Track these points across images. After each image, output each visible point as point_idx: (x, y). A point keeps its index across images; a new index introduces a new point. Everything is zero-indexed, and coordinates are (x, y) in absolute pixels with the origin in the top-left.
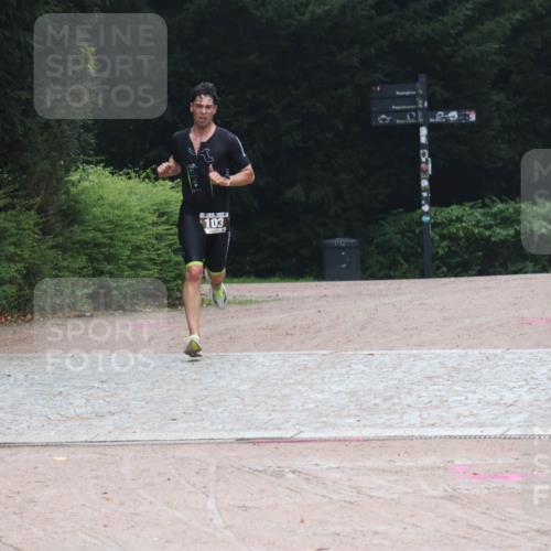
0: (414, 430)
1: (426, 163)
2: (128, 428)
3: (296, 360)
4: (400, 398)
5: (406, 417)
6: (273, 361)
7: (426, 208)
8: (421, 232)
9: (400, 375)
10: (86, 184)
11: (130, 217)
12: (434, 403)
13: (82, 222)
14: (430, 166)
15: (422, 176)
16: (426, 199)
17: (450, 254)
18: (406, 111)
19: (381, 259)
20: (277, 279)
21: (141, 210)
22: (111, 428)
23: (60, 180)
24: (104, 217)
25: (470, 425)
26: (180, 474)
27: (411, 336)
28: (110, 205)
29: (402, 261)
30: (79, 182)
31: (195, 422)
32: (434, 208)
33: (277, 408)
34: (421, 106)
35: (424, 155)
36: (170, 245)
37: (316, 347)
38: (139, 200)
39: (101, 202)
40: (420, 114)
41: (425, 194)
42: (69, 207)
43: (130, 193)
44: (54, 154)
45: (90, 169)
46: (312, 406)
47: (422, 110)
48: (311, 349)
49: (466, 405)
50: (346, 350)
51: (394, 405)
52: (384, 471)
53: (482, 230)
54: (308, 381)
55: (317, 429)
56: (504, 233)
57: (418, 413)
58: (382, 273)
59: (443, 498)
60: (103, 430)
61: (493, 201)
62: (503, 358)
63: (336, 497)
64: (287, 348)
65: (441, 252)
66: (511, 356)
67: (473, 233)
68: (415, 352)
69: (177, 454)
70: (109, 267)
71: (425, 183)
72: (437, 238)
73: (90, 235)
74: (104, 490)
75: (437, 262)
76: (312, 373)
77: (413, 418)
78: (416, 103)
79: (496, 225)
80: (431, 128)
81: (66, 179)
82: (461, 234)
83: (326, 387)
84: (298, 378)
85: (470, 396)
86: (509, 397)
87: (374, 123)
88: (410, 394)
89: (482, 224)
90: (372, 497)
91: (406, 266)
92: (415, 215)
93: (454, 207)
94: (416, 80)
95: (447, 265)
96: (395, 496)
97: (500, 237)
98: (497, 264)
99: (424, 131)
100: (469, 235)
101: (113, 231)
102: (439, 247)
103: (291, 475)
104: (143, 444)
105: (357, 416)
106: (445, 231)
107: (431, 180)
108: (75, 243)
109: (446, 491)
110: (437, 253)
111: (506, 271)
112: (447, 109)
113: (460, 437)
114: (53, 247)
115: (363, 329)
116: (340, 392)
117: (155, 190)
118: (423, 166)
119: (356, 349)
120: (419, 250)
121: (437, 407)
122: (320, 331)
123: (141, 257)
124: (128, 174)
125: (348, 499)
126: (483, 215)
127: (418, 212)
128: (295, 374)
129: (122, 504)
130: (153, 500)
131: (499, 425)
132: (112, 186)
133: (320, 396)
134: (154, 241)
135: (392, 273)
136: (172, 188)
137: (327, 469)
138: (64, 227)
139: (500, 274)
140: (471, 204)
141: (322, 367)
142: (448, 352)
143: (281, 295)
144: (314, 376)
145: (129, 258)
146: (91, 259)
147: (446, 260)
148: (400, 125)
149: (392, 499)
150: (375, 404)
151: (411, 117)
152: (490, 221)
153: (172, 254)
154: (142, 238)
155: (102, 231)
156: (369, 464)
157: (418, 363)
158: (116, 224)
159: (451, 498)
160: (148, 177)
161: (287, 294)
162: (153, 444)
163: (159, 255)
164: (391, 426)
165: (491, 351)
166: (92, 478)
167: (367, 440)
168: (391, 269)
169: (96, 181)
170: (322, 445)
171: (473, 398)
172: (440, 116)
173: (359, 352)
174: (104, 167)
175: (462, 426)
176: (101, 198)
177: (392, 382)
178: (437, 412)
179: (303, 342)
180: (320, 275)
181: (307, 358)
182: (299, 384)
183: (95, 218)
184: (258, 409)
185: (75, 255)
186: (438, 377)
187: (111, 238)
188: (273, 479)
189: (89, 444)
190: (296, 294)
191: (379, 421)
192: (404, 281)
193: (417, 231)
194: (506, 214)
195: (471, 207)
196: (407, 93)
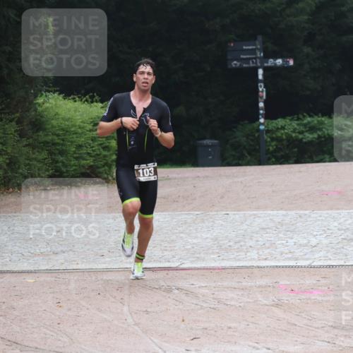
0: (254, 262)
1: (262, 92)
2: (74, 261)
3: (180, 218)
4: (245, 242)
5: (248, 254)
6: (165, 218)
7: (262, 120)
8: (259, 136)
9: (246, 227)
10: (48, 105)
11: (75, 126)
12: (267, 245)
13: (45, 130)
14: (264, 93)
15: (260, 99)
16: (262, 114)
17: (278, 150)
18: (250, 59)
19: (234, 153)
20: (168, 166)
21: (82, 122)
22: (63, 261)
23: (31, 103)
24: (59, 126)
25: (289, 259)
26: (106, 291)
27: (252, 202)
28: (63, 119)
29: (246, 155)
30: (44, 104)
31: (116, 257)
32: (267, 121)
33: (168, 248)
34: (259, 55)
35: (261, 87)
36: (101, 144)
37: (193, 210)
38: (81, 115)
39: (57, 117)
40: (258, 60)
41: (261, 112)
42: (36, 120)
43: (75, 111)
44: (27, 86)
45: (50, 95)
46: (189, 247)
47: (260, 58)
48: (189, 211)
49: (287, 246)
50: (211, 211)
51: (241, 246)
52: (235, 288)
53: (297, 134)
54: (187, 231)
55: (192, 262)
56: (311, 136)
57: (256, 252)
58: (234, 162)
59: (273, 306)
60: (57, 263)
61: (304, 116)
62: (310, 216)
63: (205, 305)
64: (174, 210)
65: (271, 148)
66: (315, 215)
67: (292, 137)
68: (255, 212)
69: (105, 278)
70: (61, 158)
71: (261, 105)
72: (269, 139)
73: (50, 138)
74: (58, 301)
75: (269, 155)
76: (190, 226)
77: (253, 254)
78: (255, 54)
79: (307, 131)
80: (265, 69)
81: (35, 102)
82: (284, 137)
83: (199, 235)
84: (181, 229)
85: (289, 240)
86: (314, 241)
87: (229, 67)
88: (251, 239)
89: (297, 131)
90: (227, 305)
91: (249, 158)
92: (255, 125)
93: (279, 120)
94: (256, 39)
95: (275, 157)
96: (241, 305)
97: (309, 139)
98: (306, 156)
99: (261, 72)
100: (289, 138)
101: (65, 135)
102: (270, 145)
103: (176, 291)
104: (83, 271)
105: (218, 253)
106: (274, 136)
107: (265, 102)
108: (40, 143)
109: (274, 301)
110: (269, 149)
111: (313, 161)
112: (276, 58)
113: (283, 267)
114: (26, 145)
115: (222, 197)
116: (207, 238)
117: (91, 109)
118: (260, 93)
119: (217, 211)
120: (258, 147)
121: (269, 248)
122: (195, 199)
123: (82, 152)
124: (74, 98)
125: (212, 306)
126: (298, 125)
127: (258, 123)
128: (179, 227)
129: (70, 310)
130: (89, 307)
131: (307, 259)
132: (64, 106)
133: (195, 241)
134: (91, 142)
135: (240, 162)
136: (102, 107)
137: (199, 287)
138: (33, 132)
139: (309, 162)
140: (290, 118)
141: (196, 222)
142: (275, 212)
143: (170, 176)
144: (191, 228)
145: (75, 153)
146: (51, 153)
147: (274, 154)
148: (245, 68)
149: (240, 306)
150: (230, 246)
151: (253, 62)
152: (302, 128)
153: (102, 150)
154: (83, 139)
155: (58, 135)
156: (225, 284)
157: (256, 219)
158: (66, 131)
159: (277, 305)
160: (87, 101)
161: (175, 176)
162: (90, 271)
163: (93, 151)
164: (239, 260)
165: (302, 212)
166: (50, 293)
167: (224, 269)
168: (239, 159)
169: (54, 103)
170: (196, 271)
171: (291, 242)
172: (271, 62)
173: (219, 213)
174: (59, 94)
175: (284, 260)
176: (57, 114)
177: (239, 232)
178: (268, 250)
179: (184, 206)
180: (195, 164)
181: (186, 216)
182: (182, 233)
183: (53, 127)
184: (155, 248)
185: (40, 150)
186: (268, 228)
187: (63, 140)
188: (165, 294)
189: (48, 271)
190: (180, 176)
191: (232, 256)
192: (248, 167)
193: (257, 135)
194: (312, 124)
195: (291, 120)
196: (250, 47)
